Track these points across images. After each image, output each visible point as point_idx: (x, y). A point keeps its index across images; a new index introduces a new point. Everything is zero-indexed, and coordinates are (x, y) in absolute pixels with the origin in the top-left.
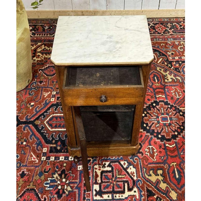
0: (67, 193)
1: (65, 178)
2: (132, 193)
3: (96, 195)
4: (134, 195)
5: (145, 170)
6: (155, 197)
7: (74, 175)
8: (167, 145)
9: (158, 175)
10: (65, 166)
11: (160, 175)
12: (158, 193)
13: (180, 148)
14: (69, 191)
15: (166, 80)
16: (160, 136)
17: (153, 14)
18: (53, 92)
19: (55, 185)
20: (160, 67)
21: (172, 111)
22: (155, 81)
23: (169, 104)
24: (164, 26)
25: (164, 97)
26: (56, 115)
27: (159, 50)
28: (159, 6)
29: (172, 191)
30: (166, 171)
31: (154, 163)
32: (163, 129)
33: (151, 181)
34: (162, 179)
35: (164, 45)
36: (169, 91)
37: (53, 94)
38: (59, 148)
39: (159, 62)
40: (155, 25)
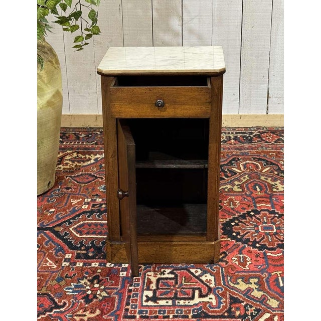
0: (101, 298)
1: (98, 283)
2: (206, 299)
3: (147, 301)
4: (209, 302)
5: (229, 278)
6: (243, 304)
7: (114, 282)
8: (268, 254)
9: (251, 284)
10: (99, 272)
11: (253, 283)
12: (247, 300)
15: (274, 190)
16: (257, 245)
17: (259, 121)
18: (86, 199)
19: (82, 291)
20: (266, 176)
21: (280, 220)
22: (256, 189)
23: (277, 213)
24: (277, 135)
25: (270, 206)
26: (90, 222)
27: (265, 158)
28: (268, 109)
29: (271, 299)
30: (264, 279)
31: (245, 272)
32: (264, 238)
33: (238, 289)
34: (257, 287)
35: (275, 154)
36: (279, 201)
37: (86, 201)
38: (91, 254)
39: (264, 171)
40: (262, 133)
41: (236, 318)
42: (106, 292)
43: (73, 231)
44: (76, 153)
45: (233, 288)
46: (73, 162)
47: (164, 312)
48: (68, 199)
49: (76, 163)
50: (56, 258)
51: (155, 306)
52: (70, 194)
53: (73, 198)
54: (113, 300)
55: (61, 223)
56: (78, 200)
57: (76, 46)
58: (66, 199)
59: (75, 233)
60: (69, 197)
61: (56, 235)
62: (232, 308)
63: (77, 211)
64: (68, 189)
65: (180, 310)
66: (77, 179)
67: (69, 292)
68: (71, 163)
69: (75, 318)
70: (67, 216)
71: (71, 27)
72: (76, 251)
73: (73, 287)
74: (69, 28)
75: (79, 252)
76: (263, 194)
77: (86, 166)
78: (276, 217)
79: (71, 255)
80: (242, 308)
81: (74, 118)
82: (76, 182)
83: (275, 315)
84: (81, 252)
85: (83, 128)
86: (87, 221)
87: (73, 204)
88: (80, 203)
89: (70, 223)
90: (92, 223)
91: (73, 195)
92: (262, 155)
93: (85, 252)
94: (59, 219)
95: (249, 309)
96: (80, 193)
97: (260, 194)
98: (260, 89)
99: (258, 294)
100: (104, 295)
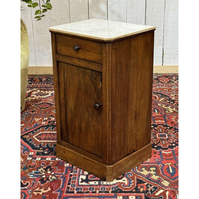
0: (51, 180)
1: (50, 171)
2: (121, 181)
3: (82, 182)
4: (123, 183)
5: (136, 167)
6: (146, 184)
7: (60, 170)
8: (162, 152)
9: (151, 171)
10: (51, 164)
11: (152, 170)
12: (148, 182)
13: (176, 154)
14: (53, 179)
15: (167, 112)
16: (156, 146)
17: (157, 70)
18: (45, 118)
19: (39, 175)
20: (162, 103)
21: (171, 131)
22: (155, 112)
23: (169, 126)
24: (169, 78)
25: (164, 122)
26: (46, 132)
27: (161, 93)
28: (163, 62)
29: (164, 180)
30: (160, 168)
31: (147, 163)
32: (160, 142)
33: (142, 174)
34: (155, 173)
35: (167, 90)
36: (170, 119)
37: (44, 119)
38: (46, 153)
39: (160, 100)
40: (159, 77)
41: (140, 193)
42: (55, 176)
43: (35, 138)
44: (39, 90)
45: (139, 174)
46: (37, 95)
47: (93, 189)
48: (33, 118)
49: (39, 96)
50: (24, 155)
51: (87, 185)
52: (34, 115)
53: (36, 117)
54: (59, 181)
55: (28, 133)
56: (39, 119)
57: (37, 17)
58: (32, 118)
59: (36, 139)
60: (33, 117)
61: (24, 140)
62: (138, 187)
63: (38, 125)
64: (33, 112)
65: (103, 188)
66: (40, 106)
67: (31, 177)
68: (36, 96)
69: (34, 193)
70: (32, 128)
71: (33, 4)
72: (36, 151)
73: (34, 173)
74: (32, 5)
75: (38, 151)
76: (159, 114)
77: (46, 98)
78: (168, 128)
79: (33, 153)
80: (145, 187)
81: (39, 69)
82: (38, 108)
83: (166, 191)
84: (40, 151)
85: (45, 75)
86: (44, 132)
87: (36, 121)
88: (41, 121)
89: (33, 133)
90: (48, 133)
91: (36, 116)
92: (159, 90)
93: (42, 151)
94: (26, 131)
95: (150, 187)
96: (41, 115)
97: (157, 114)
98: (158, 49)
99: (155, 177)
100: (54, 178)
